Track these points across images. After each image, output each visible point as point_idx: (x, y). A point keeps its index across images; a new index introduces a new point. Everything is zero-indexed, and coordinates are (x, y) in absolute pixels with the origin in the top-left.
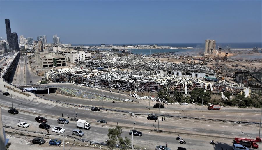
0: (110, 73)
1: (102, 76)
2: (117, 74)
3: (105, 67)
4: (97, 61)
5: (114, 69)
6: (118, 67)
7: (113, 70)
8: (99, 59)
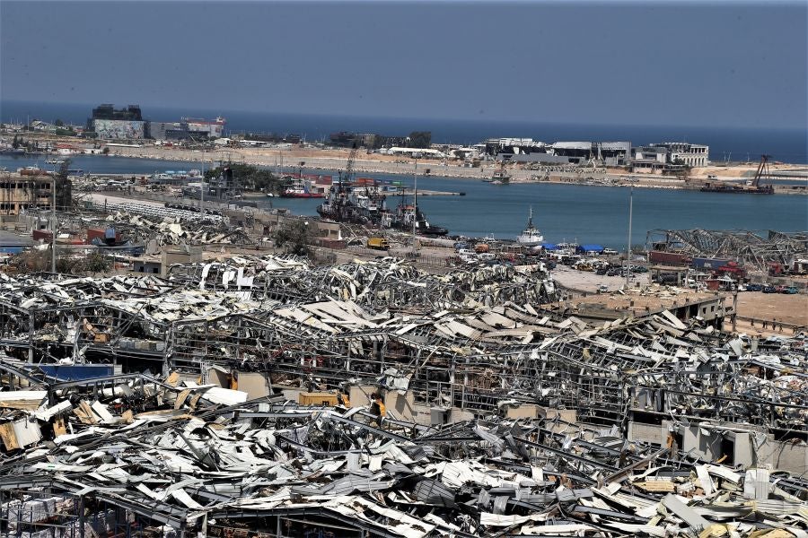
0: (189, 428)
1: (98, 462)
2: (266, 436)
3: (134, 364)
4: (48, 286)
5: (227, 383)
6: (276, 367)
7: (219, 395)
8: (64, 268)
